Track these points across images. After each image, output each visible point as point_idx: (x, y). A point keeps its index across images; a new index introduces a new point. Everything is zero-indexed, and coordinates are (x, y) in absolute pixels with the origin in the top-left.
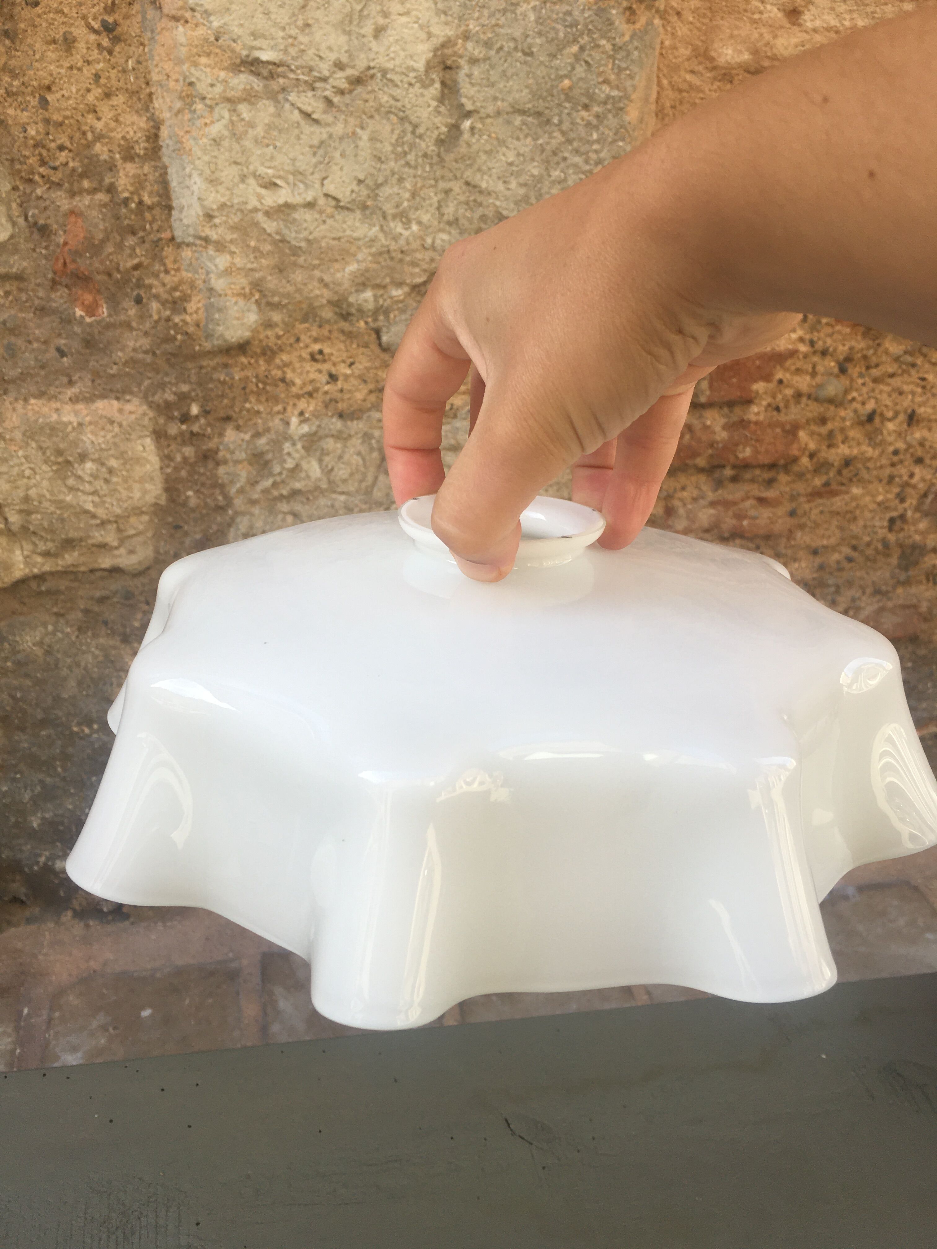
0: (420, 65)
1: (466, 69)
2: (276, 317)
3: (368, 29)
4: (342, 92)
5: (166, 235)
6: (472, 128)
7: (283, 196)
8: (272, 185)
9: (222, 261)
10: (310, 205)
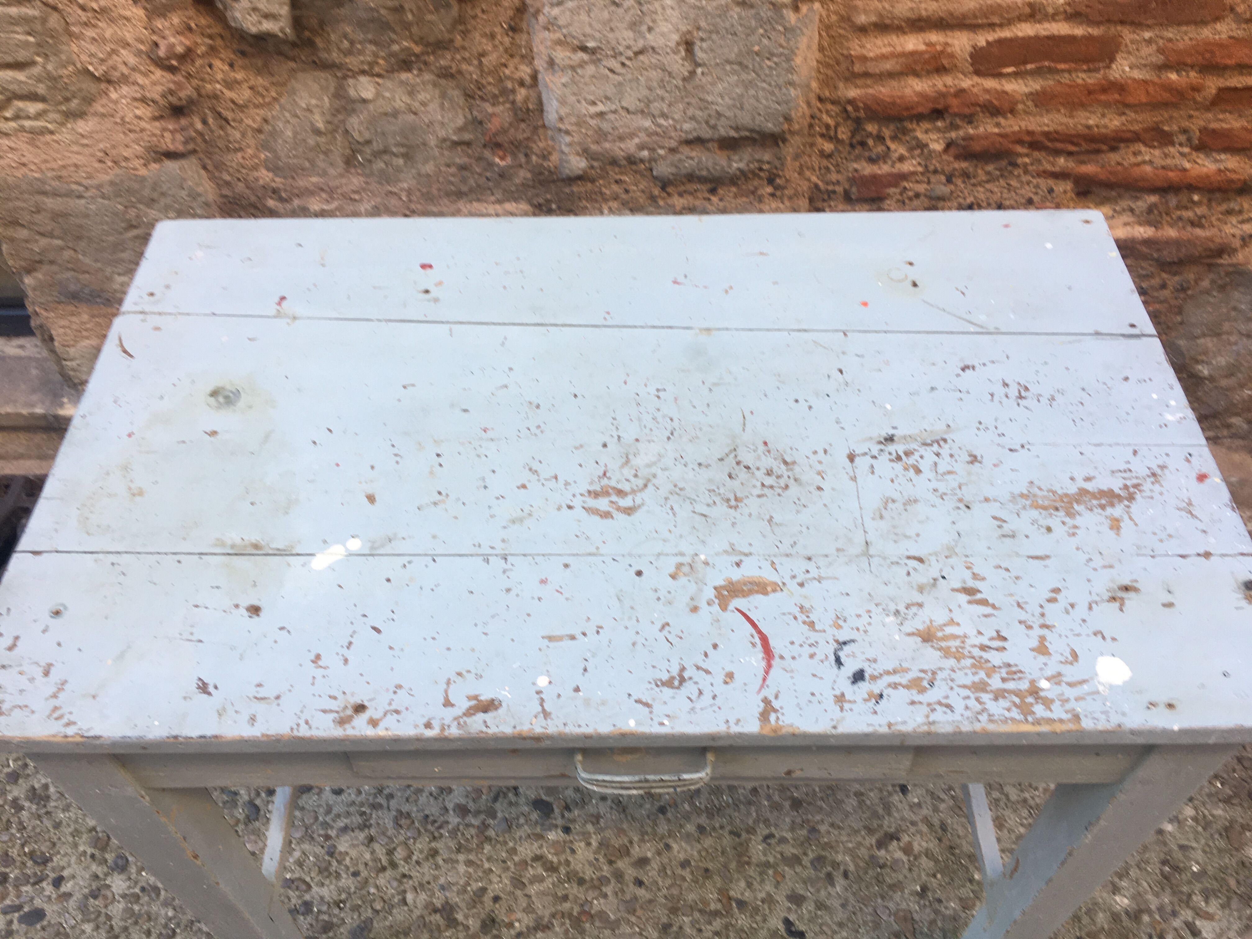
0: (672, 44)
1: (698, 43)
2: (596, 164)
3: (644, 28)
4: (630, 59)
5: (540, 123)
6: (703, 73)
7: (600, 108)
8: (594, 103)
9: (568, 139)
10: (615, 112)
